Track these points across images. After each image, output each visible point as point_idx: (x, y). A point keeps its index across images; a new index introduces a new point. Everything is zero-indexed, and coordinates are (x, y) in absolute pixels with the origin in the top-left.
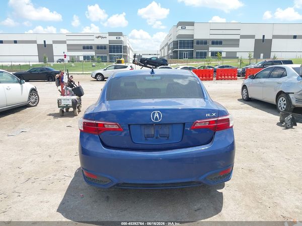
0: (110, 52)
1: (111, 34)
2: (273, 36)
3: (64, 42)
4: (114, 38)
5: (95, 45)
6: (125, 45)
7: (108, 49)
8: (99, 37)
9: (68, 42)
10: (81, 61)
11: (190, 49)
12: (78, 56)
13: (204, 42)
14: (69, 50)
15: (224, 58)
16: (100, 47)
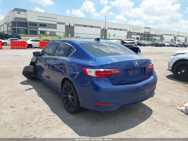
2: (74, 24)
11: (25, 28)
13: (34, 24)
15: (49, 35)
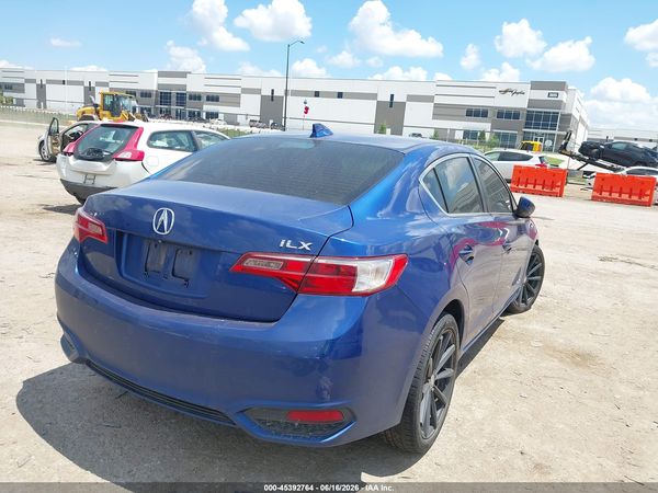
0: (528, 125)
1: (536, 85)
3: (429, 99)
4: (542, 95)
5: (496, 108)
6: (566, 112)
7: (522, 120)
8: (506, 91)
9: (438, 100)
10: (456, 141)
12: (453, 130)
14: (436, 116)
16: (506, 115)
